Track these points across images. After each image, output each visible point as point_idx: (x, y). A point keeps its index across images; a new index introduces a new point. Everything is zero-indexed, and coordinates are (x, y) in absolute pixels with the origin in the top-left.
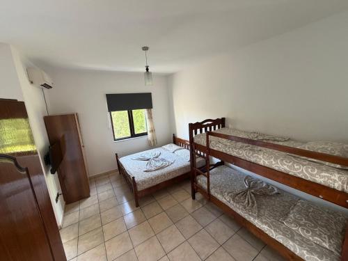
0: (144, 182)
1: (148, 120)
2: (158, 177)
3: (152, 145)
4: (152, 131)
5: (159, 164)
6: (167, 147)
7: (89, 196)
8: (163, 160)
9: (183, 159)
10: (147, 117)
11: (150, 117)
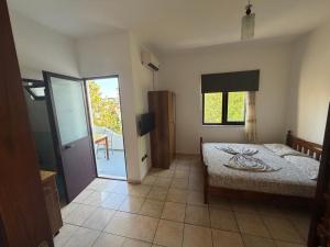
0: (219, 177)
1: (247, 106)
2: (241, 180)
3: (249, 139)
4: (252, 121)
5: (248, 164)
6: (272, 147)
7: (168, 168)
8: (258, 160)
9: (300, 172)
10: (247, 102)
11: (252, 102)
